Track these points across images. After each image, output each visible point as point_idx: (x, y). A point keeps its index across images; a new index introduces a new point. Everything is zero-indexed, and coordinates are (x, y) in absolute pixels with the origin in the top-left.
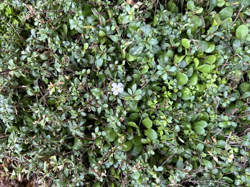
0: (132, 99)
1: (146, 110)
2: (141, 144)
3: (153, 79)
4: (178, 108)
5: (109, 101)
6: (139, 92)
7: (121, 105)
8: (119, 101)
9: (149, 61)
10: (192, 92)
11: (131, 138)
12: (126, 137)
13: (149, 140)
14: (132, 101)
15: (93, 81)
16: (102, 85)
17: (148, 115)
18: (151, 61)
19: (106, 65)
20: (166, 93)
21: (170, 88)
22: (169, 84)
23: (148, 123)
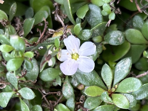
0: (106, 98)
5: (39, 79)
7: (71, 103)
8: (68, 91)
15: (14, 7)
16: (34, 30)
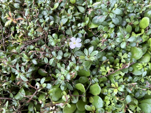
1: (97, 76)
2: (84, 110)
3: (109, 48)
4: (128, 80)
6: (96, 53)
7: (75, 62)
8: (73, 59)
9: (109, 31)
10: (144, 68)
11: (75, 101)
12: (71, 99)
13: (93, 108)
14: (86, 60)
17: (97, 81)
18: (111, 32)
19: (69, 25)
20: (118, 64)
21: (123, 61)
22: (122, 57)
23: (96, 89)
